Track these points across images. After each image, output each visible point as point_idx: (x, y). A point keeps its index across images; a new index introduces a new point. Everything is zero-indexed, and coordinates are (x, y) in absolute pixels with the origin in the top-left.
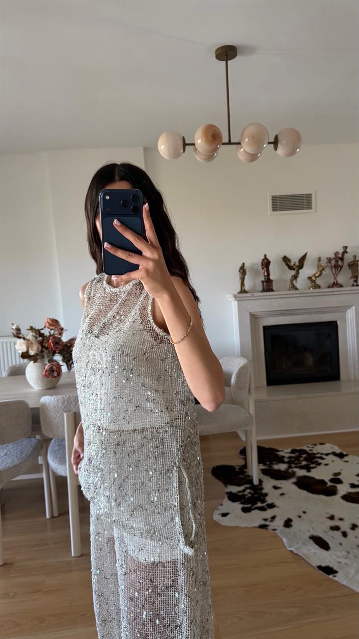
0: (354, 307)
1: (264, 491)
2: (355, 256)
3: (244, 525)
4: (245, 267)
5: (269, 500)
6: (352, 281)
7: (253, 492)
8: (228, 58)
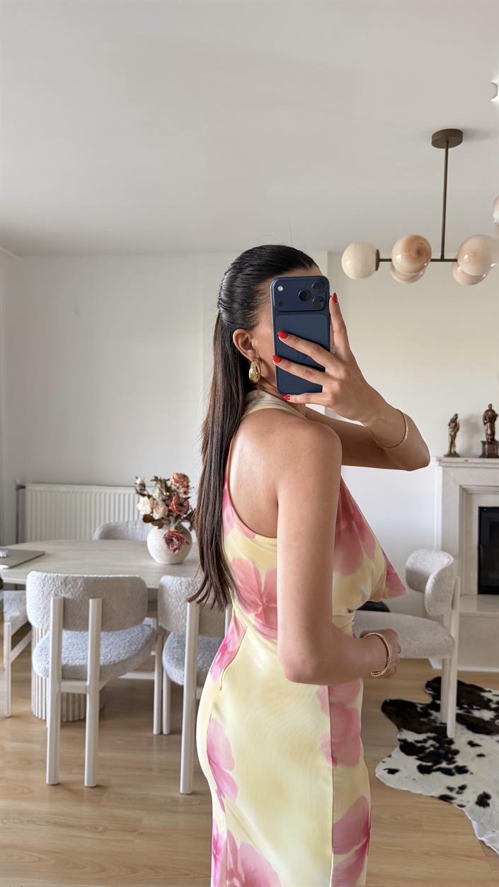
1: (454, 747)
3: (419, 792)
4: (458, 420)
5: (460, 761)
7: (437, 745)
8: (449, 145)
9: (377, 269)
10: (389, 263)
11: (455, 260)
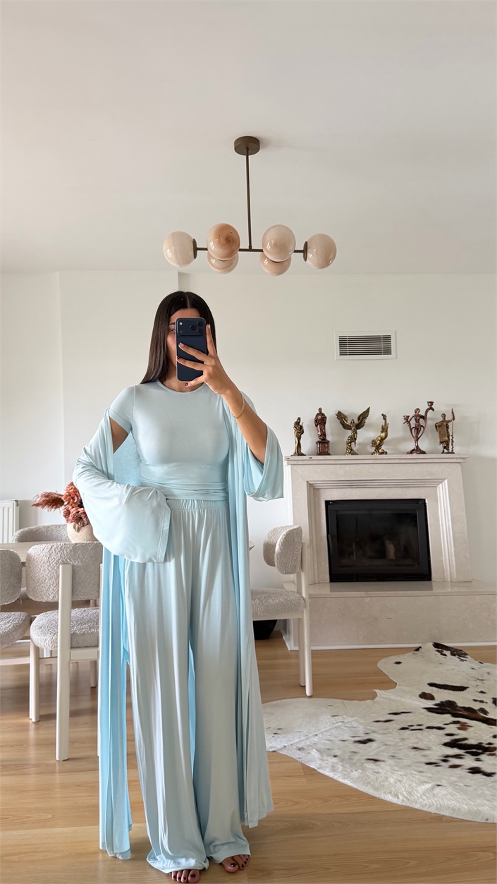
0: (446, 481)
2: (444, 416)
4: (301, 424)
6: (441, 447)
8: (249, 151)
9: (195, 256)
10: (206, 251)
11: (261, 251)
